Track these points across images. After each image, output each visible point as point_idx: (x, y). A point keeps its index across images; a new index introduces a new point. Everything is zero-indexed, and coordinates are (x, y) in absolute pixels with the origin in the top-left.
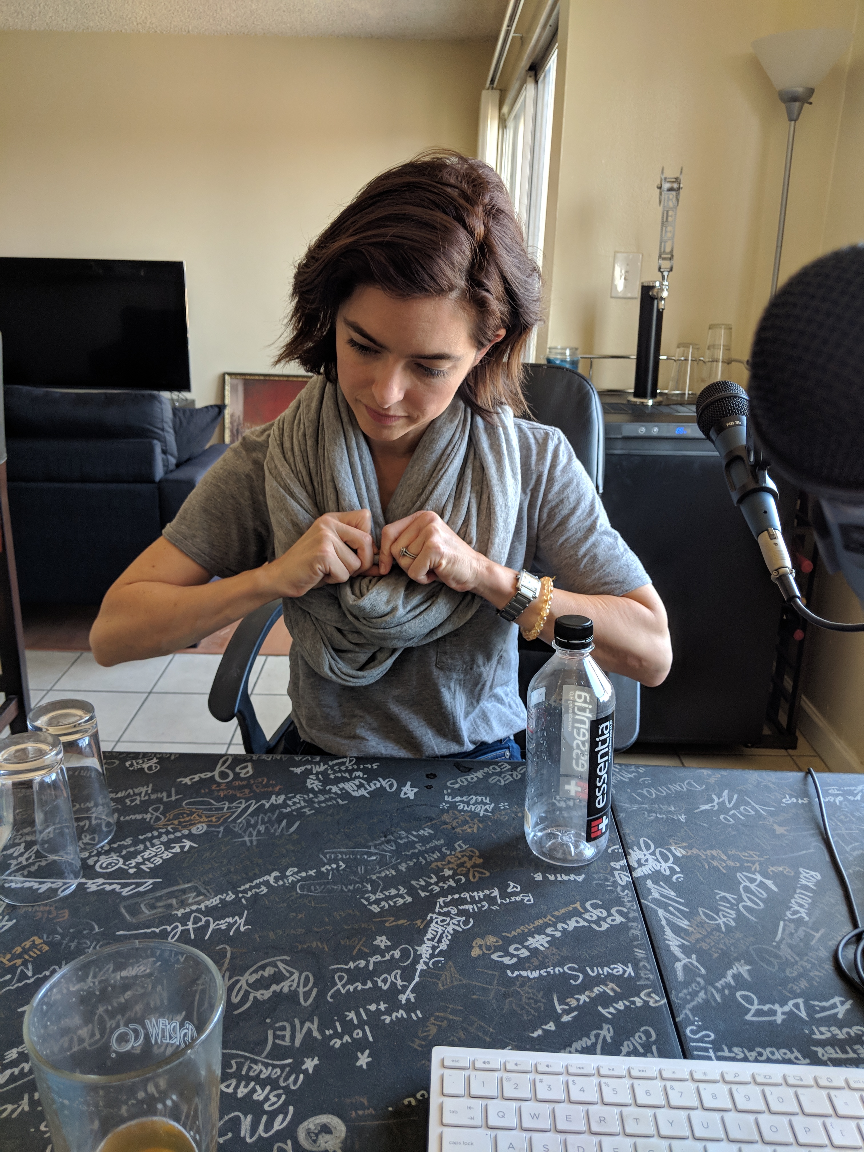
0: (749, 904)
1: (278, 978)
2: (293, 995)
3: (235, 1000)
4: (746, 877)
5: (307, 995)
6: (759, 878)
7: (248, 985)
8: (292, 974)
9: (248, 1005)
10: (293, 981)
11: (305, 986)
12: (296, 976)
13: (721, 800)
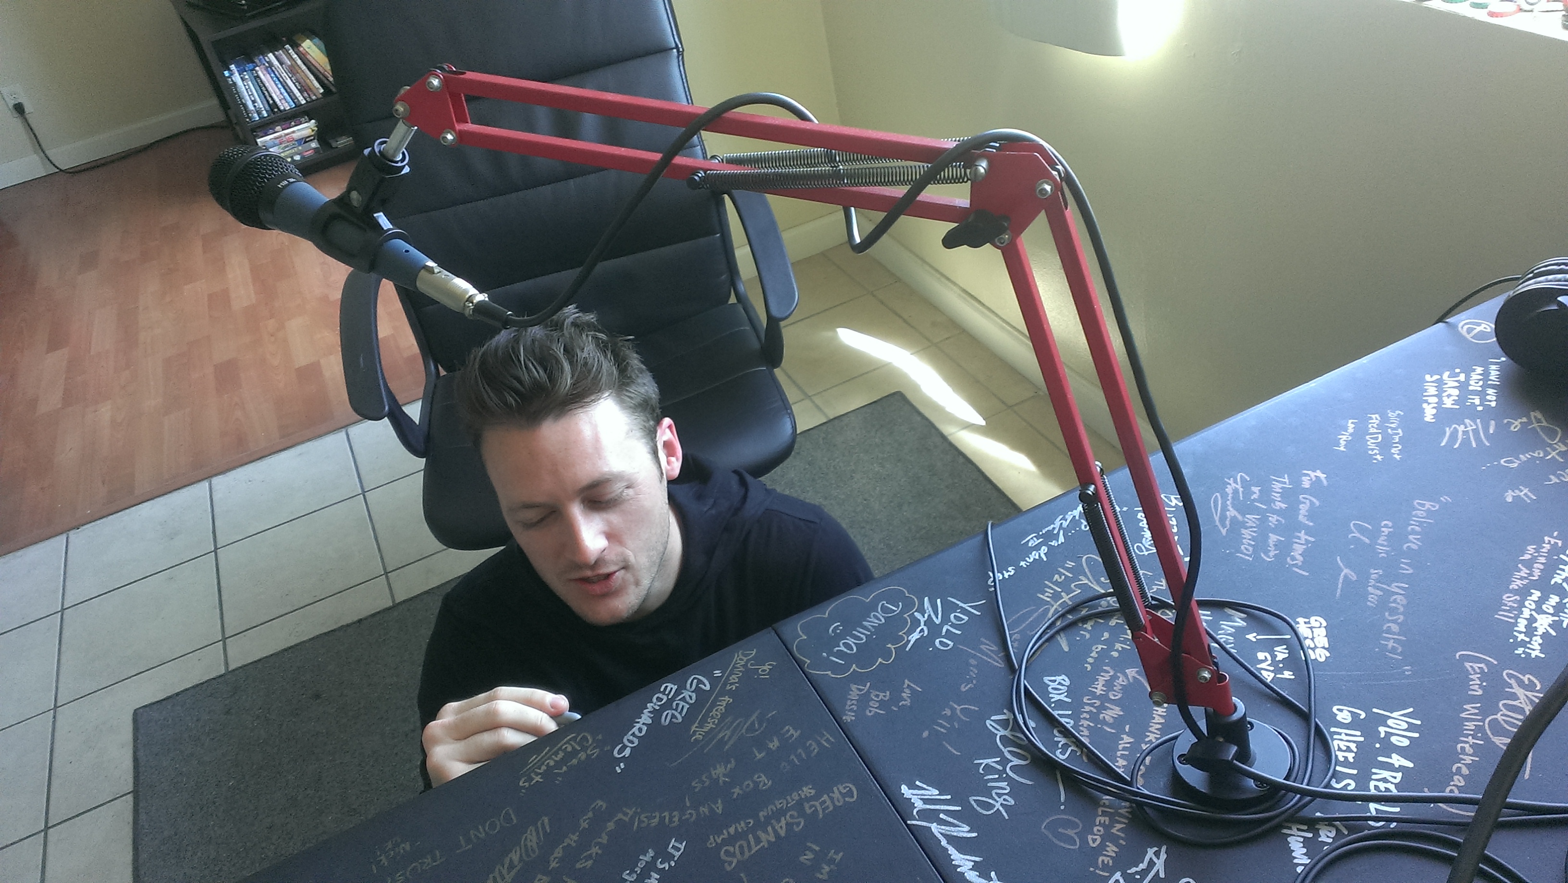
13: (926, 616)
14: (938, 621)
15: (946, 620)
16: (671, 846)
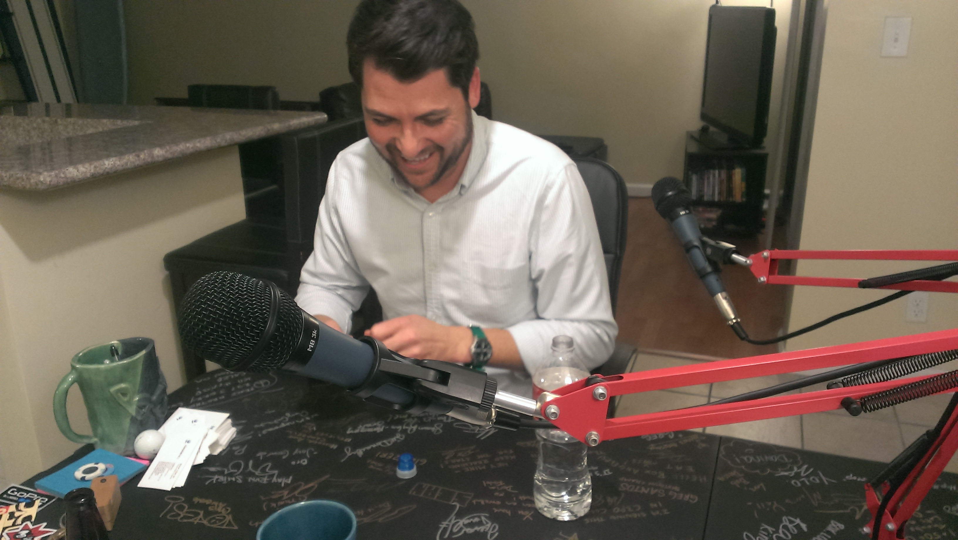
0: (782, 535)
1: (480, 523)
2: (485, 533)
3: (455, 530)
4: (789, 520)
5: (492, 535)
6: (798, 521)
7: (464, 525)
8: (487, 523)
9: (460, 534)
10: (487, 527)
11: (492, 531)
12: (489, 525)
13: (799, 471)
14: (802, 474)
15: (808, 476)
16: (606, 470)
